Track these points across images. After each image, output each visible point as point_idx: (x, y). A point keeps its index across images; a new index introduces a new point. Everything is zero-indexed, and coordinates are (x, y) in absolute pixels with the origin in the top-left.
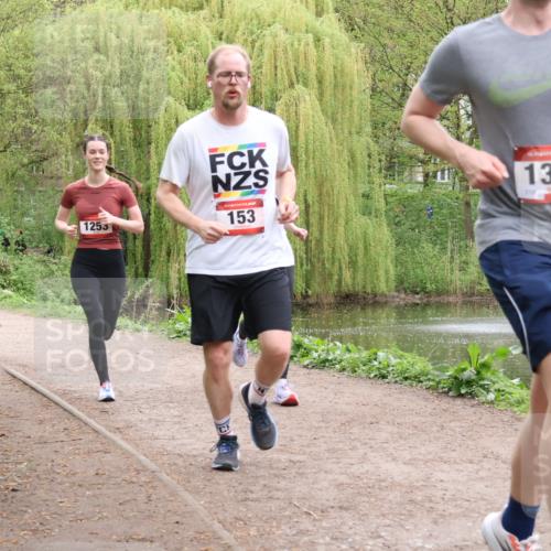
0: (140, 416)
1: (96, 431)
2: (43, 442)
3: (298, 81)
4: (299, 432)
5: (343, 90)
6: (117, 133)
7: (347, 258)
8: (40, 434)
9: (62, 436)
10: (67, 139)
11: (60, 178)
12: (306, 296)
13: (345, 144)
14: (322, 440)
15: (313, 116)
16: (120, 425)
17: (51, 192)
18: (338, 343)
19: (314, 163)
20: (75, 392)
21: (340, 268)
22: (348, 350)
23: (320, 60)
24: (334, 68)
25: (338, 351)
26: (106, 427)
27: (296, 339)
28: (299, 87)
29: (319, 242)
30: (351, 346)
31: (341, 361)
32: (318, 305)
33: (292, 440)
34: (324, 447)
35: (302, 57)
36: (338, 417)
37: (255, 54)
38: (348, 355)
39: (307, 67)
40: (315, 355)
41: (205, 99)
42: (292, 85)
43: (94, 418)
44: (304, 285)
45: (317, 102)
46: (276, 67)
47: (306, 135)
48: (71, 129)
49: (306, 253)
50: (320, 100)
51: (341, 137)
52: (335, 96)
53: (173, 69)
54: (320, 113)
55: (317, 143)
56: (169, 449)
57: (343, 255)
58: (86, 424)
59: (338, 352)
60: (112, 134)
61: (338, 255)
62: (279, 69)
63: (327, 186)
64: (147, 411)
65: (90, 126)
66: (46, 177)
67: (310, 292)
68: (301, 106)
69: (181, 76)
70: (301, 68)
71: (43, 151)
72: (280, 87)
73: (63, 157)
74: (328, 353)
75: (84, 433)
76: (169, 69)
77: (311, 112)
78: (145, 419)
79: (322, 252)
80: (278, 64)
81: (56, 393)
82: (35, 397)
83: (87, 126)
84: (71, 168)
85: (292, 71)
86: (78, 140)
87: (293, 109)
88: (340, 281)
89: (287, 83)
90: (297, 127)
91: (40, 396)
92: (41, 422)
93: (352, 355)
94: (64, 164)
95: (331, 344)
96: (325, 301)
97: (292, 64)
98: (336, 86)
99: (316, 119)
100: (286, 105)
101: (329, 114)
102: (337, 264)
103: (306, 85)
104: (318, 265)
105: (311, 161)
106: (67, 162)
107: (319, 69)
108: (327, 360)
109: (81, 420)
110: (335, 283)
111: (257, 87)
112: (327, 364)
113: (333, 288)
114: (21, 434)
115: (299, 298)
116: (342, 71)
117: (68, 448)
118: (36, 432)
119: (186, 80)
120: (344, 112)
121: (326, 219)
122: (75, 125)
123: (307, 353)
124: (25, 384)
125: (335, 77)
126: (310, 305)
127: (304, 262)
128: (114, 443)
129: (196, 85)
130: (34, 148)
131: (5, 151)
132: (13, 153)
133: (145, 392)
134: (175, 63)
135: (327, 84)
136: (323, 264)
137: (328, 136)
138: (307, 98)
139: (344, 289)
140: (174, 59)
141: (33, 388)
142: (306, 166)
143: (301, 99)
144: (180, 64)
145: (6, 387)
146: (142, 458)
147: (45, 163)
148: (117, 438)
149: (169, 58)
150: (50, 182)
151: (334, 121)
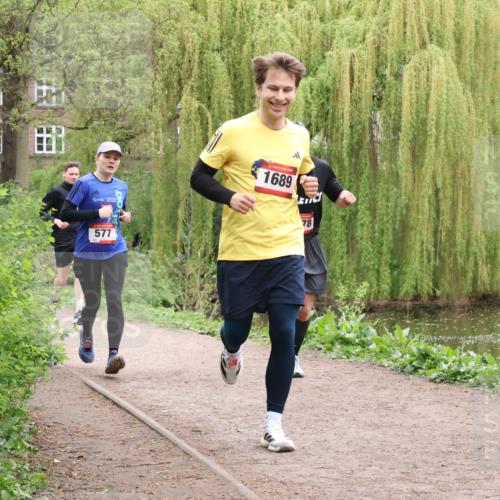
0: (237, 437)
1: (186, 454)
2: (126, 465)
3: (431, 40)
4: (425, 457)
5: (486, 49)
6: (215, 105)
7: (484, 252)
8: (123, 456)
9: (148, 459)
10: (157, 113)
11: (148, 159)
12: (434, 297)
13: (486, 115)
14: (451, 468)
15: (448, 83)
16: (214, 446)
17: (138, 177)
18: (472, 353)
19: (445, 139)
20: (163, 407)
21: (476, 264)
22: (485, 362)
23: (459, 14)
24: (477, 22)
25: (471, 362)
26: (199, 449)
27: (422, 347)
28: (433, 48)
29: (451, 233)
30: (488, 357)
31: (476, 374)
32: (448, 307)
33: (415, 467)
34: (454, 476)
35: (437, 10)
36: (471, 441)
37: (381, 8)
38: (483, 368)
39: (442, 22)
40: (445, 367)
41: (320, 64)
42: (423, 45)
43: (184, 438)
44: (431, 284)
45: (453, 66)
46: (405, 24)
47: (438, 104)
48: (162, 101)
49: (435, 246)
50: (458, 63)
51: (481, 107)
52: (476, 56)
53: (283, 28)
54: (457, 79)
55: (451, 115)
56: (270, 475)
57: (480, 248)
58: (176, 445)
59: (472, 364)
60: (209, 107)
61: (472, 249)
62: (408, 26)
63: (463, 165)
64: (246, 431)
65: (184, 97)
66: (132, 158)
67: (438, 293)
68: (435, 69)
69: (293, 36)
70: (436, 25)
71: (130, 128)
72: (409, 48)
73: (153, 134)
74: (460, 365)
75: (173, 456)
76: (278, 28)
77: (445, 77)
78: (244, 439)
79: (454, 245)
80: (407, 20)
81: (140, 408)
82: (118, 413)
83: (180, 97)
84: (161, 147)
85: (425, 28)
86: (170, 114)
87: (424, 73)
88: (475, 280)
89: (417, 44)
90: (428, 95)
91: (124, 413)
92: (124, 443)
93: (490, 367)
94: (153, 142)
95: (464, 354)
96: (457, 303)
97: (425, 19)
98: (477, 45)
99: (452, 85)
100: (416, 69)
101: (468, 78)
102: (472, 259)
103: (440, 44)
104: (449, 261)
105: (442, 136)
106: (157, 140)
107: (457, 24)
108: (459, 373)
109: (170, 441)
110: (469, 281)
111: (383, 48)
112: (459, 378)
113: (467, 287)
114: (101, 455)
115: (425, 299)
116: (486, 26)
117: (154, 473)
118: (118, 453)
119: (298, 41)
120: (485, 77)
121: (460, 206)
122: (167, 96)
123: (435, 365)
124: (107, 398)
125: (477, 34)
126: (439, 308)
127: (432, 257)
128: (207, 466)
129: (309, 47)
130: (119, 124)
131: (86, 128)
132: (95, 131)
133: (244, 409)
134: (284, 21)
135: (467, 42)
136: (455, 259)
137: (465, 105)
138: (442, 60)
139: (481, 289)
140: (284, 17)
141: (115, 403)
142: (437, 141)
143: (435, 62)
144: (291, 22)
145: (84, 401)
146: (240, 485)
147: (132, 142)
148: (210, 462)
149: (278, 15)
150: (137, 163)
151: (474, 87)
